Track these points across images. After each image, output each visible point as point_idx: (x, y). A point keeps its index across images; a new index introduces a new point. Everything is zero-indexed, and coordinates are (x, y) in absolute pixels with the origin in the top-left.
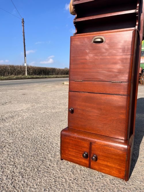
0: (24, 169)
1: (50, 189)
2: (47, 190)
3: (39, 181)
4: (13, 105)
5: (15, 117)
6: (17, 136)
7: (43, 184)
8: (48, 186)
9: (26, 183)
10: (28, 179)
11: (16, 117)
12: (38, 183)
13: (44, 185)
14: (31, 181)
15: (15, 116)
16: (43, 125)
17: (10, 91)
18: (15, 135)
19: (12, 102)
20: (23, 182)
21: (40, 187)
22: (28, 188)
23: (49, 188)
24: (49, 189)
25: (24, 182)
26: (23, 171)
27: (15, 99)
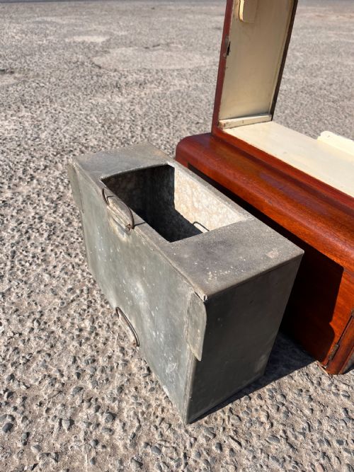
0: (68, 219)
1: (85, 291)
2: (74, 292)
3: (77, 260)
4: (169, 53)
5: (148, 85)
6: (117, 135)
7: (80, 272)
8: (87, 283)
9: (45, 255)
10: (57, 246)
11: (153, 86)
12: (70, 267)
13: (80, 276)
14: (58, 253)
15: (151, 82)
16: (201, 121)
17: (191, 16)
18: (114, 131)
19: (172, 45)
20: (39, 250)
21: (66, 276)
22: (39, 270)
23: (85, 288)
24: (82, 291)
25: (43, 251)
26: (62, 222)
27: (184, 40)
